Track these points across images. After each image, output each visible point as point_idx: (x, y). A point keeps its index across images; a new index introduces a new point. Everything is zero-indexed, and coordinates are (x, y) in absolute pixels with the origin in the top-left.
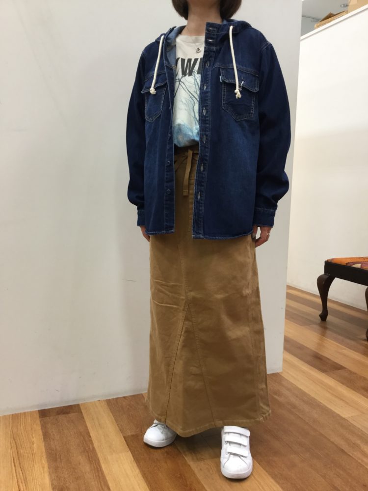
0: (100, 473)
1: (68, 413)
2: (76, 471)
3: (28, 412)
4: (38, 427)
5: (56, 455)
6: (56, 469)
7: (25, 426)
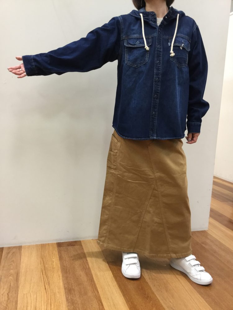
0: (93, 282)
1: (74, 245)
2: (79, 280)
3: (50, 243)
4: (56, 253)
5: (67, 269)
6: (67, 278)
7: (49, 251)
